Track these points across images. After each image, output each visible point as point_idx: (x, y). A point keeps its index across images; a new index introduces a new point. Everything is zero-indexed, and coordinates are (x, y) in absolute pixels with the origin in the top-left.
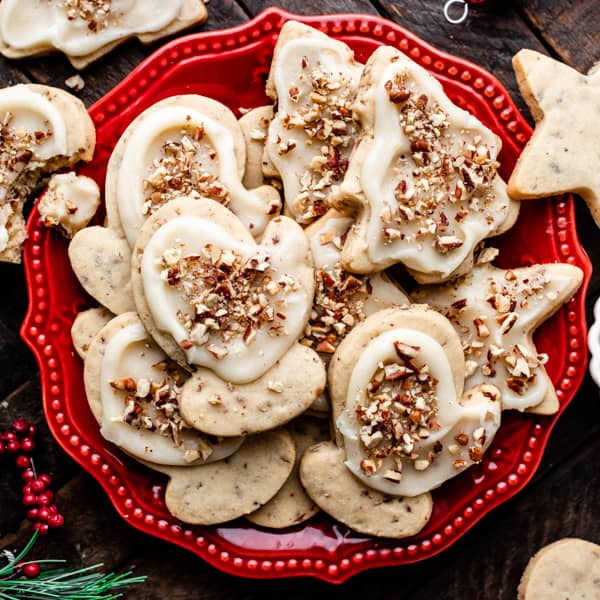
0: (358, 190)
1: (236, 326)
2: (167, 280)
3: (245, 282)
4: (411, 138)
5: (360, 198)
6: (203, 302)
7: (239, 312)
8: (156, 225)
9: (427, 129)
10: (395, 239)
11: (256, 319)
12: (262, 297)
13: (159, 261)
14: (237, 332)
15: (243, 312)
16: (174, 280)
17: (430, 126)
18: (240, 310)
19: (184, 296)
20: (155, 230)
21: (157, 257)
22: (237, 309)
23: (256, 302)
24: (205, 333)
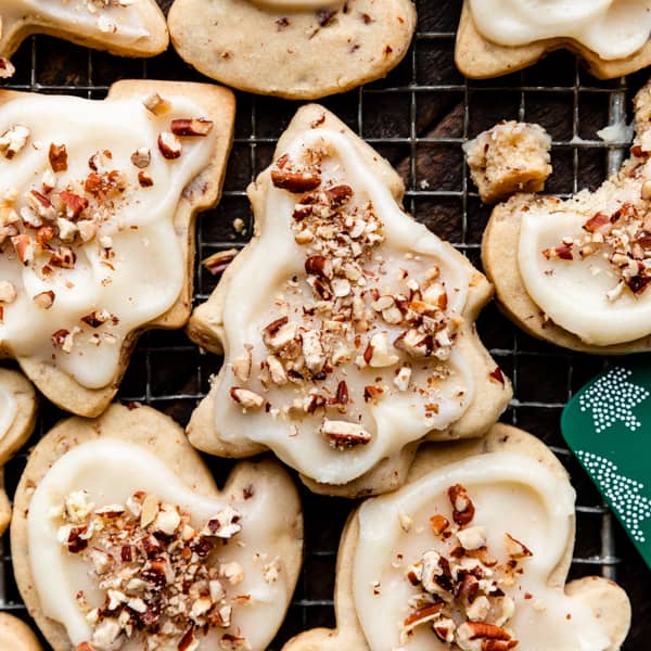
0: (217, 320)
1: (169, 628)
2: (67, 544)
3: (195, 558)
4: (309, 252)
5: (218, 331)
6: (121, 588)
7: (177, 607)
8: (60, 446)
9: (341, 242)
10: (252, 410)
11: (201, 623)
12: (215, 586)
13: (57, 511)
14: (170, 636)
15: (182, 608)
16: (77, 544)
17: (346, 238)
18: (177, 604)
19: (91, 573)
20: (58, 456)
21: (56, 503)
22: (174, 601)
23: (206, 594)
24: (117, 637)
